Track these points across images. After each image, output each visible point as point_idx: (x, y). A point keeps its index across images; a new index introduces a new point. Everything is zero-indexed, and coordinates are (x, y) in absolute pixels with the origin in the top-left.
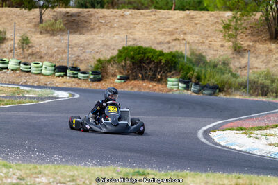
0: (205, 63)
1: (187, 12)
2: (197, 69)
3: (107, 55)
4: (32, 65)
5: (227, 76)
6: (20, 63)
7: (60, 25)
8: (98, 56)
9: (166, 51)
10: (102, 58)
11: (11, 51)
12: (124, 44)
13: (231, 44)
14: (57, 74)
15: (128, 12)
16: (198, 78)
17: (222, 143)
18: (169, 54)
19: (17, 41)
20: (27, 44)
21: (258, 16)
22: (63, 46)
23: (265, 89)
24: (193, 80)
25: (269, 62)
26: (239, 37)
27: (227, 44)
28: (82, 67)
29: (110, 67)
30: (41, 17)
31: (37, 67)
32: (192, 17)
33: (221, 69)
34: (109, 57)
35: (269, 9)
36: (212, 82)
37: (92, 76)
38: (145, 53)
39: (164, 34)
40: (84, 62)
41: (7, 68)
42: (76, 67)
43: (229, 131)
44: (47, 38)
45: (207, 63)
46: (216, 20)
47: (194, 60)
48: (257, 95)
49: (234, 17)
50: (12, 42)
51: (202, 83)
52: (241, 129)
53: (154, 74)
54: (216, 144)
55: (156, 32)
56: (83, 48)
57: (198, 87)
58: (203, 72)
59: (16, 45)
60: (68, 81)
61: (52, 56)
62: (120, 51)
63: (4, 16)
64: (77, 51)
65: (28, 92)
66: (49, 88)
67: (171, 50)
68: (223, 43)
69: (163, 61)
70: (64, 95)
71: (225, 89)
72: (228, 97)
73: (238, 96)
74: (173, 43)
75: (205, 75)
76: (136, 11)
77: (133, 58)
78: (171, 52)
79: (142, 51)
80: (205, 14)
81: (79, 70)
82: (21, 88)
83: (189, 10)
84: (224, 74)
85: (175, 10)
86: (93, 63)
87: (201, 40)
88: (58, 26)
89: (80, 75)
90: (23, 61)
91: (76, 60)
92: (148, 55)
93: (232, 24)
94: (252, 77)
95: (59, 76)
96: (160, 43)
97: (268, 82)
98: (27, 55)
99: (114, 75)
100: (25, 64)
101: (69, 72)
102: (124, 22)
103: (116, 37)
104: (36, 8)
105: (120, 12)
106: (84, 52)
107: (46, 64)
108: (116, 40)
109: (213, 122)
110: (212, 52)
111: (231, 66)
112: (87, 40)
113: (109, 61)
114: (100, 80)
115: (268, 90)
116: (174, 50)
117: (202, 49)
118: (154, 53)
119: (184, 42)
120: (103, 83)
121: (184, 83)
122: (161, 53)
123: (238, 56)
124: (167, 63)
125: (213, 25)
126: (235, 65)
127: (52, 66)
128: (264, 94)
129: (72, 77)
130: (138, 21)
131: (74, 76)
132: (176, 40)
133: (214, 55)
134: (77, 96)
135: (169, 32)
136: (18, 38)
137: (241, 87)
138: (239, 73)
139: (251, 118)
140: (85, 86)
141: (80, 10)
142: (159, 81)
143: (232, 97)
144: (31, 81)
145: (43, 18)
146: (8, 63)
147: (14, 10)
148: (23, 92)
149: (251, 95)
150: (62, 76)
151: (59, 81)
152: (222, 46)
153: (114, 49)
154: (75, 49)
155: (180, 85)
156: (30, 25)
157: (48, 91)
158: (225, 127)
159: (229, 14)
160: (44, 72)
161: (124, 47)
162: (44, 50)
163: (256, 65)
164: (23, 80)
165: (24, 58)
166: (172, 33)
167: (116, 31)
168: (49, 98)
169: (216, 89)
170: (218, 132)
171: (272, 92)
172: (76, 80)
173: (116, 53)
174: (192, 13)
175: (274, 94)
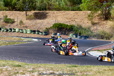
0: (82, 28)
1: (75, 11)
2: (79, 31)
3: (49, 26)
4: (24, 30)
5: (90, 33)
6: (20, 30)
7: (33, 17)
8: (46, 27)
9: (69, 25)
10: (47, 27)
11: (16, 26)
12: (55, 23)
13: (90, 22)
14: (32, 33)
15: (55, 12)
16: (80, 34)
17: (94, 55)
18: (70, 26)
19: (18, 22)
20: (22, 23)
21: (100, 12)
22: (34, 24)
23: (103, 37)
24: (78, 34)
25: (103, 28)
26: (93, 19)
27: (89, 22)
28: (41, 31)
29: (50, 30)
30: (26, 14)
31: (26, 31)
32: (77, 13)
33: (87, 30)
34: (49, 27)
35: (103, 10)
36: (85, 35)
37: (44, 34)
38: (62, 25)
39: (68, 19)
40: (41, 29)
41: (15, 32)
42: (39, 31)
43: (94, 51)
44: (28, 21)
45: (83, 28)
46: (85, 14)
47: (78, 27)
48: (100, 39)
49: (91, 13)
50: (17, 23)
51: (81, 35)
52: (99, 50)
53: (65, 33)
54: (91, 55)
55: (65, 18)
56: (41, 24)
57: (80, 37)
58: (82, 31)
59: (18, 24)
60: (36, 35)
61: (30, 27)
62: (53, 25)
63: (14, 14)
64: (39, 25)
65: (24, 39)
66: (31, 38)
67: (70, 24)
68: (88, 21)
69: (68, 28)
70: (36, 40)
71: (89, 37)
72: (90, 39)
73: (93, 39)
74: (71, 22)
75: (82, 32)
76: (58, 11)
77: (58, 27)
78: (71, 25)
79: (61, 25)
80: (82, 12)
81: (40, 32)
82: (21, 38)
83: (76, 11)
84: (89, 32)
85: (71, 11)
86: (44, 29)
87: (80, 21)
88: (32, 17)
89: (40, 33)
90: (21, 29)
91: (38, 28)
92: (63, 26)
93: (91, 15)
94: (98, 33)
95: (33, 34)
96: (66, 22)
97: (103, 34)
98: (22, 27)
99: (52, 33)
100: (21, 30)
101: (36, 32)
102: (54, 15)
103: (52, 20)
104: (24, 11)
105: (53, 12)
106: (41, 26)
107: (28, 30)
108: (52, 21)
109: (88, 48)
110: (84, 25)
111: (91, 29)
112: (42, 21)
113: (50, 28)
114: (47, 35)
115: (104, 37)
116: (72, 24)
117: (81, 24)
118: (65, 25)
119: (75, 21)
120: (48, 36)
121: (75, 35)
122: (67, 25)
123: (93, 26)
124: (69, 29)
125: (84, 16)
126: (92, 29)
127: (30, 30)
128: (103, 38)
129: (37, 34)
130: (59, 15)
131: (38, 34)
132: (72, 21)
133: (85, 26)
134: (40, 40)
135: (69, 18)
136: (19, 21)
137: (94, 36)
138: (94, 32)
139: (101, 46)
140: (42, 37)
141: (39, 11)
142: (67, 35)
143: (92, 40)
144: (24, 35)
145: (27, 14)
146: (16, 30)
147: (17, 12)
148: (22, 39)
149: (98, 39)
150: (34, 34)
151: (33, 35)
152: (88, 23)
153: (51, 24)
154: (38, 25)
155: (74, 36)
156: (22, 17)
157: (31, 39)
158: (93, 50)
159: (90, 12)
160: (28, 32)
161: (55, 24)
162: (27, 25)
163: (99, 29)
164: (21, 35)
165: (21, 28)
166: (70, 19)
167: (52, 18)
168: (31, 41)
169: (86, 37)
170: (91, 52)
171: (105, 38)
172: (39, 35)
173: (52, 26)
174: (77, 11)
175: (106, 38)
